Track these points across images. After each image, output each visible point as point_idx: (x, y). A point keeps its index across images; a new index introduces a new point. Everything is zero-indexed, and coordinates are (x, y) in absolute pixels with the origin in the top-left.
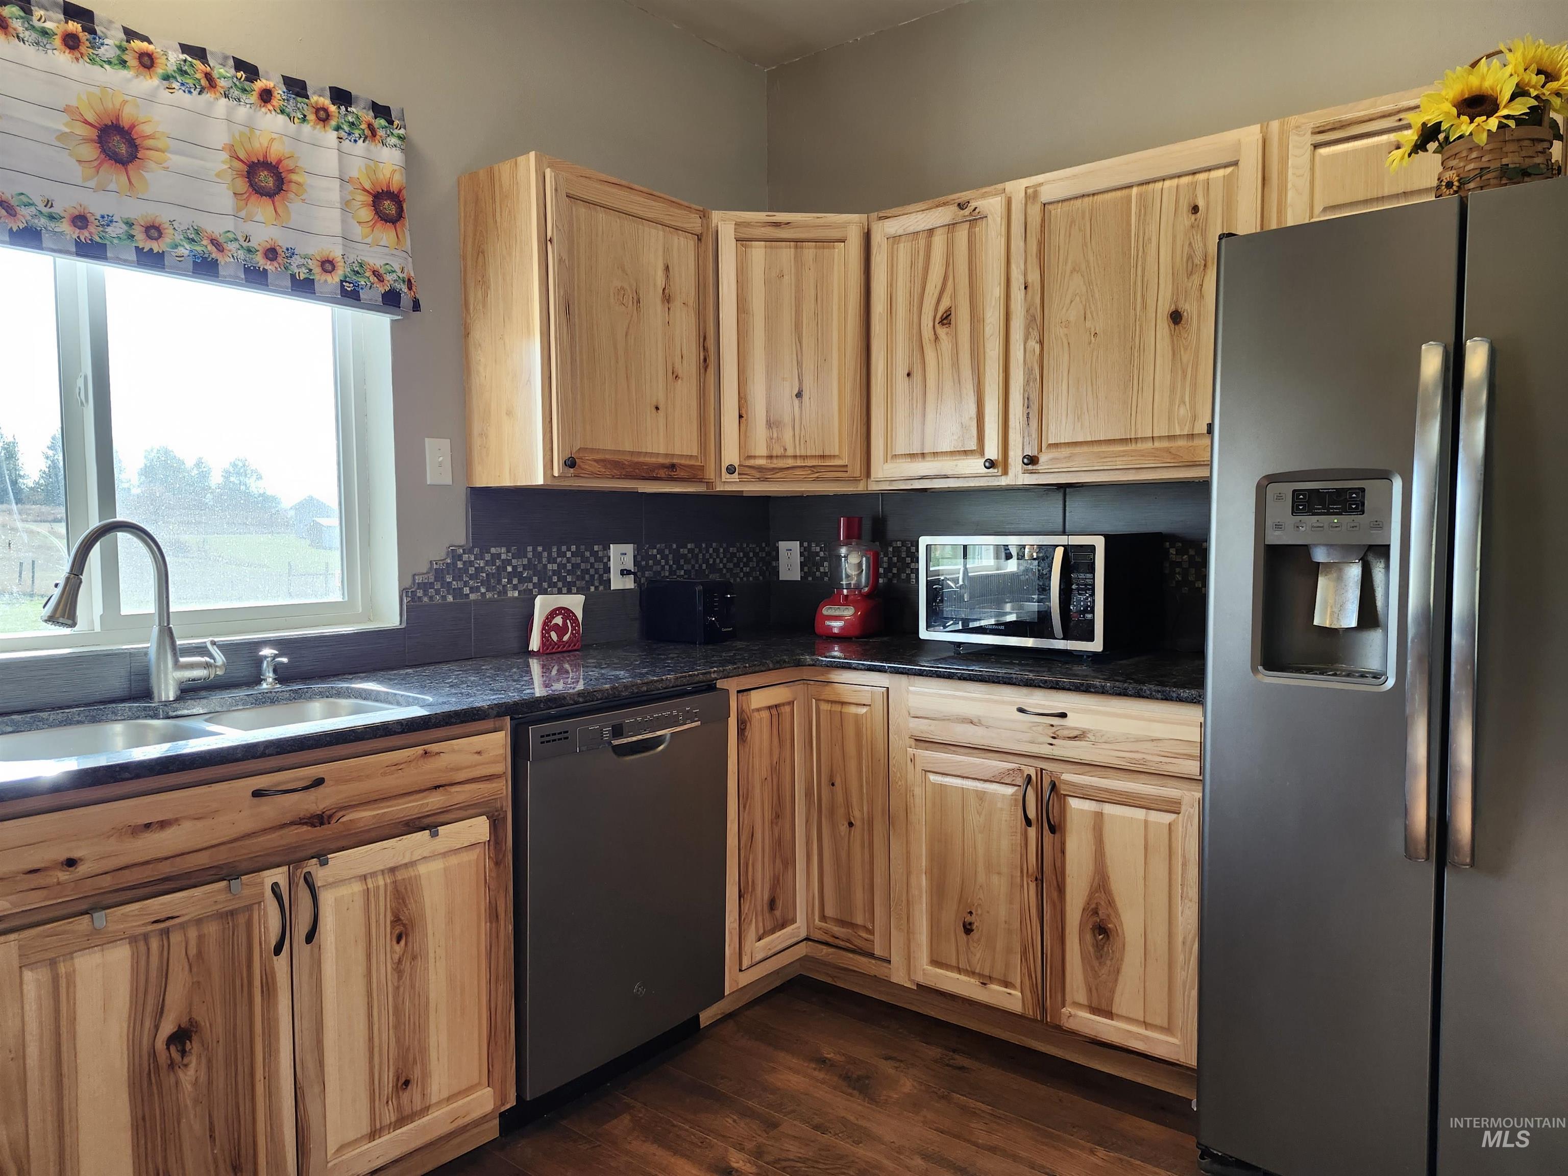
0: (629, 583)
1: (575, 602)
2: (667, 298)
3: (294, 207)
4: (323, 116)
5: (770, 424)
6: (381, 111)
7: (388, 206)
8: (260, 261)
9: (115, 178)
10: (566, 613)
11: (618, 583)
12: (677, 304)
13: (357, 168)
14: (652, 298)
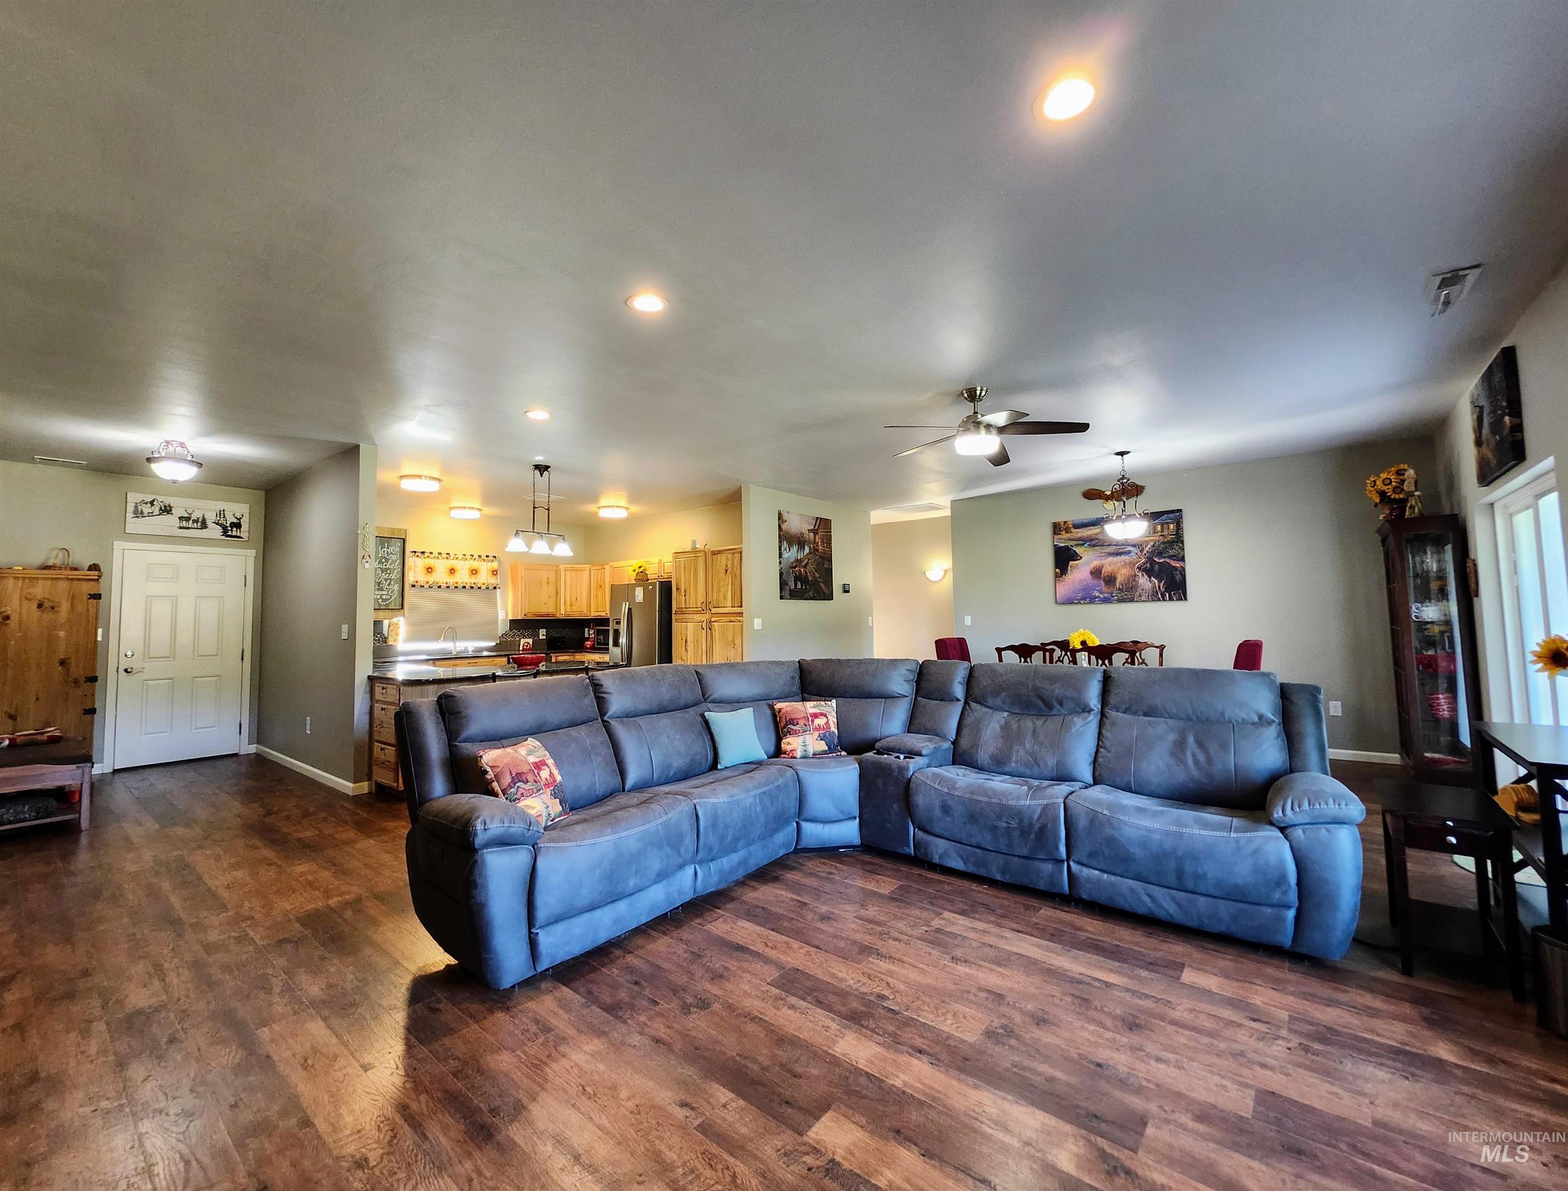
0: (545, 637)
1: (530, 641)
2: (548, 583)
3: (478, 576)
4: (484, 560)
5: (571, 605)
6: (494, 557)
7: (495, 573)
8: (473, 585)
9: (452, 576)
10: (528, 643)
11: (541, 637)
12: (550, 584)
13: (489, 568)
14: (544, 584)
